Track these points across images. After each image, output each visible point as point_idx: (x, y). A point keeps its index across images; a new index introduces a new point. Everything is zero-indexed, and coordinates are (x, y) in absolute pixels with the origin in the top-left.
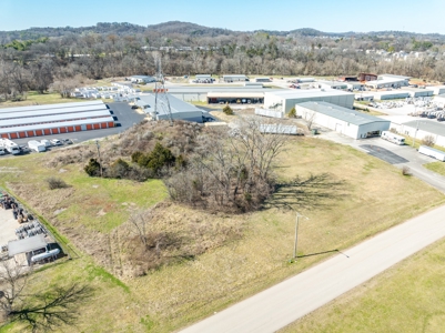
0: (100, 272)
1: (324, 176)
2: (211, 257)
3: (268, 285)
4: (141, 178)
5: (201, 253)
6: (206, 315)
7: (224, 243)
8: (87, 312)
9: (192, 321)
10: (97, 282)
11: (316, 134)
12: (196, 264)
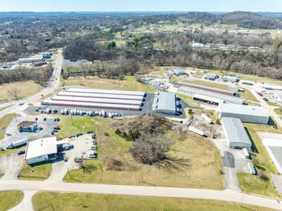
0: (100, 165)
1: (188, 160)
2: (124, 172)
3: (129, 185)
4: (128, 139)
5: (123, 170)
6: (112, 184)
7: (130, 170)
8: (93, 173)
9: (108, 184)
10: (98, 167)
11: (214, 138)
12: (120, 172)
